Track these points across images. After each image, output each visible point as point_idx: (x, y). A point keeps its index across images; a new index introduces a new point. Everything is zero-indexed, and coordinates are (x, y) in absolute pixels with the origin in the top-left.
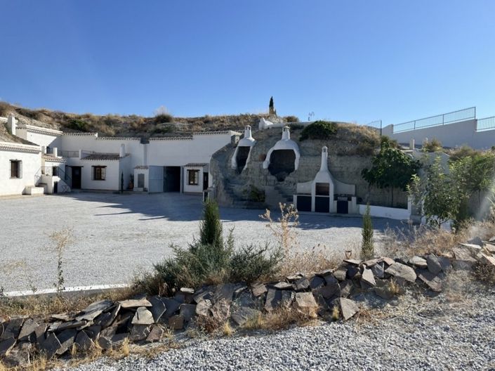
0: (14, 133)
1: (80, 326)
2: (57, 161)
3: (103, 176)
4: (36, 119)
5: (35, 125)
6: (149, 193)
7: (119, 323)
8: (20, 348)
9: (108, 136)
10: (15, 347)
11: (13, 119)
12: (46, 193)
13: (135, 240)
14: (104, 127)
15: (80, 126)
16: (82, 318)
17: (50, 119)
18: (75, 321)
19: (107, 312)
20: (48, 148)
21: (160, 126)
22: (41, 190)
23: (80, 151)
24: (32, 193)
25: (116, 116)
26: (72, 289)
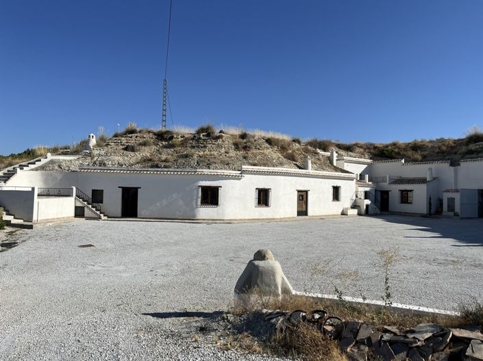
0: (335, 164)
1: (412, 343)
2: (368, 186)
3: (410, 199)
4: (351, 151)
5: (350, 156)
6: (461, 218)
7: (451, 350)
8: (359, 348)
9: (415, 161)
10: (354, 346)
11: (335, 153)
12: (359, 214)
13: (452, 267)
14: (410, 153)
15: (387, 154)
16: (413, 336)
17: (362, 150)
18: (406, 337)
19: (438, 336)
20: (360, 175)
21: (472, 147)
22: (355, 212)
23: (388, 176)
24: (349, 214)
25: (422, 142)
26: (400, 306)
